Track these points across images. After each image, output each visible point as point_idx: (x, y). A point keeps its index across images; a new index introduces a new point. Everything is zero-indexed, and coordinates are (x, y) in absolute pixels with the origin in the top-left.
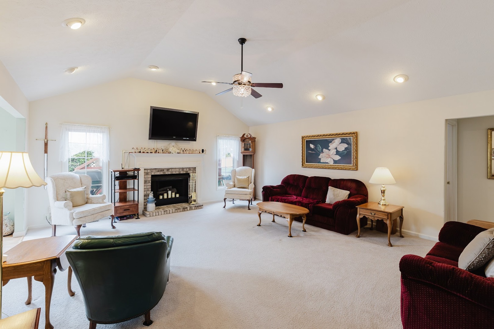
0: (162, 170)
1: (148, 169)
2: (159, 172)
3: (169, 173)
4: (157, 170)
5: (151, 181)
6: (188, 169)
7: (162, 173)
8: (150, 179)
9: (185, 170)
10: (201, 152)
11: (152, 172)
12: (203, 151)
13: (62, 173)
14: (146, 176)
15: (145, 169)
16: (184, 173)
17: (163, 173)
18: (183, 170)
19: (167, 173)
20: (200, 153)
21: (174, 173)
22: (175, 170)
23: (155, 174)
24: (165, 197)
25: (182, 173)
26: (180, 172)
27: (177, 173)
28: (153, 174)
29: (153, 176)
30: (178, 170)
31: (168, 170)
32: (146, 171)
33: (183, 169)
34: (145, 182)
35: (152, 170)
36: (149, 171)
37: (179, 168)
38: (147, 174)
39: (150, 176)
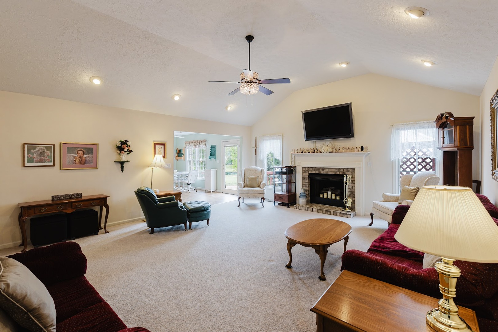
0: (318, 169)
1: (305, 168)
2: (315, 171)
3: (325, 173)
4: (313, 169)
5: (308, 179)
6: (345, 170)
7: (317, 172)
8: (307, 177)
9: (342, 170)
10: (360, 149)
11: (309, 170)
12: (362, 148)
13: (252, 167)
14: (304, 174)
15: (303, 168)
16: (341, 174)
17: (319, 172)
18: (339, 171)
19: (322, 173)
20: (359, 151)
21: (329, 173)
22: (330, 170)
23: (312, 173)
24: (325, 196)
25: (338, 173)
26: (335, 173)
27: (333, 173)
28: (310, 172)
29: (310, 174)
30: (334, 170)
31: (323, 169)
32: (304, 169)
33: (339, 169)
34: (304, 179)
35: (309, 169)
36: (306, 169)
37: (335, 169)
38: (304, 172)
39: (308, 174)
